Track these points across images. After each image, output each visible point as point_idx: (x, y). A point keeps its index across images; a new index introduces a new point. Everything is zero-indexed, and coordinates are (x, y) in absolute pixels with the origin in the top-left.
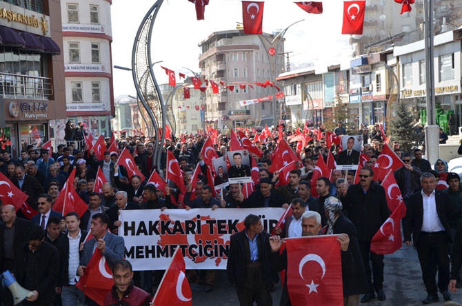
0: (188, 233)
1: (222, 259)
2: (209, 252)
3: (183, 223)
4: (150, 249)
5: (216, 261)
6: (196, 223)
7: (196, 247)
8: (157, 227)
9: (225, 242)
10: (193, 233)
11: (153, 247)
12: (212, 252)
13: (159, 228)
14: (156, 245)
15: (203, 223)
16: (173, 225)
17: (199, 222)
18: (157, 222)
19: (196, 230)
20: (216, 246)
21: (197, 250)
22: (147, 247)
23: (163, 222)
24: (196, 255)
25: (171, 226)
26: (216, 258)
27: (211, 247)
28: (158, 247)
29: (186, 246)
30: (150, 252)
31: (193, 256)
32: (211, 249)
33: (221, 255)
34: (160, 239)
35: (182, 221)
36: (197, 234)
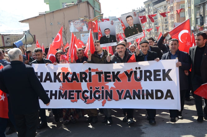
0: (82, 81)
1: (107, 101)
2: (97, 96)
3: (78, 74)
4: (54, 92)
5: (102, 103)
6: (88, 74)
7: (87, 92)
8: (60, 77)
9: (110, 88)
10: (86, 81)
11: (56, 91)
12: (99, 95)
13: (61, 77)
14: (58, 90)
15: (93, 74)
16: (71, 75)
17: (90, 73)
18: (59, 73)
19: (88, 79)
20: (103, 91)
21: (88, 95)
22: (51, 91)
23: (63, 73)
24: (88, 98)
25: (70, 76)
26: (103, 100)
27: (99, 92)
28: (60, 91)
29: (80, 91)
30: (54, 95)
31: (85, 98)
32: (99, 94)
33: (106, 98)
34: (61, 85)
35: (78, 72)
36: (88, 82)
